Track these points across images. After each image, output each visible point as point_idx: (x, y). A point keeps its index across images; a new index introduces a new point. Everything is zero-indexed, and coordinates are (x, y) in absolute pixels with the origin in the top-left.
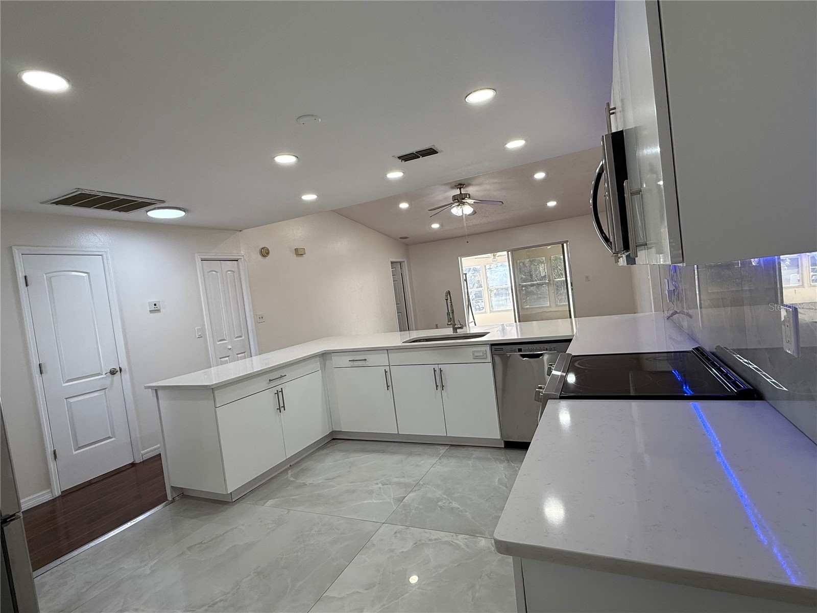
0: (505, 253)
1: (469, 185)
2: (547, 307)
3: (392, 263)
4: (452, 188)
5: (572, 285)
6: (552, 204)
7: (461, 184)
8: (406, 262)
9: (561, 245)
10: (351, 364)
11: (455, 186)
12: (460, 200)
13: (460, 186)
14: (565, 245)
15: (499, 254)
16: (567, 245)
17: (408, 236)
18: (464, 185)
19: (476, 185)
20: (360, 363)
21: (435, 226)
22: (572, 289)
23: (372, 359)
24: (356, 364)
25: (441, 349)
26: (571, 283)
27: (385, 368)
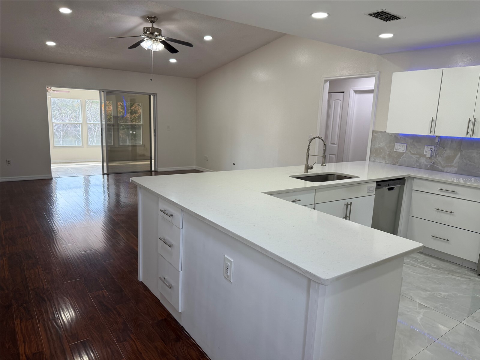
4: (143, 18)
6: (173, 61)
9: (149, 96)
11: (149, 18)
14: (152, 96)
22: (155, 135)
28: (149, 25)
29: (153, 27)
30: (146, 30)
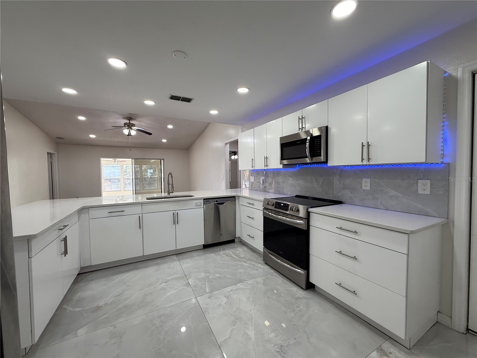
0: (131, 159)
1: (134, 119)
2: (156, 189)
3: (48, 153)
4: (124, 118)
5: (164, 179)
6: (164, 141)
7: (130, 118)
8: (56, 154)
9: (160, 160)
10: (110, 215)
11: (127, 118)
12: (130, 126)
13: (130, 119)
14: (162, 160)
15: (118, 159)
16: (163, 161)
17: (63, 138)
18: (132, 119)
19: (138, 121)
20: (120, 213)
21: (92, 136)
22: (164, 181)
23: (128, 210)
24: (113, 214)
25: (178, 202)
26: (164, 178)
27: (139, 215)
28: (128, 121)
29: (130, 122)
30: (125, 124)
